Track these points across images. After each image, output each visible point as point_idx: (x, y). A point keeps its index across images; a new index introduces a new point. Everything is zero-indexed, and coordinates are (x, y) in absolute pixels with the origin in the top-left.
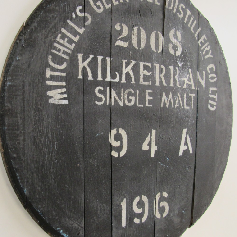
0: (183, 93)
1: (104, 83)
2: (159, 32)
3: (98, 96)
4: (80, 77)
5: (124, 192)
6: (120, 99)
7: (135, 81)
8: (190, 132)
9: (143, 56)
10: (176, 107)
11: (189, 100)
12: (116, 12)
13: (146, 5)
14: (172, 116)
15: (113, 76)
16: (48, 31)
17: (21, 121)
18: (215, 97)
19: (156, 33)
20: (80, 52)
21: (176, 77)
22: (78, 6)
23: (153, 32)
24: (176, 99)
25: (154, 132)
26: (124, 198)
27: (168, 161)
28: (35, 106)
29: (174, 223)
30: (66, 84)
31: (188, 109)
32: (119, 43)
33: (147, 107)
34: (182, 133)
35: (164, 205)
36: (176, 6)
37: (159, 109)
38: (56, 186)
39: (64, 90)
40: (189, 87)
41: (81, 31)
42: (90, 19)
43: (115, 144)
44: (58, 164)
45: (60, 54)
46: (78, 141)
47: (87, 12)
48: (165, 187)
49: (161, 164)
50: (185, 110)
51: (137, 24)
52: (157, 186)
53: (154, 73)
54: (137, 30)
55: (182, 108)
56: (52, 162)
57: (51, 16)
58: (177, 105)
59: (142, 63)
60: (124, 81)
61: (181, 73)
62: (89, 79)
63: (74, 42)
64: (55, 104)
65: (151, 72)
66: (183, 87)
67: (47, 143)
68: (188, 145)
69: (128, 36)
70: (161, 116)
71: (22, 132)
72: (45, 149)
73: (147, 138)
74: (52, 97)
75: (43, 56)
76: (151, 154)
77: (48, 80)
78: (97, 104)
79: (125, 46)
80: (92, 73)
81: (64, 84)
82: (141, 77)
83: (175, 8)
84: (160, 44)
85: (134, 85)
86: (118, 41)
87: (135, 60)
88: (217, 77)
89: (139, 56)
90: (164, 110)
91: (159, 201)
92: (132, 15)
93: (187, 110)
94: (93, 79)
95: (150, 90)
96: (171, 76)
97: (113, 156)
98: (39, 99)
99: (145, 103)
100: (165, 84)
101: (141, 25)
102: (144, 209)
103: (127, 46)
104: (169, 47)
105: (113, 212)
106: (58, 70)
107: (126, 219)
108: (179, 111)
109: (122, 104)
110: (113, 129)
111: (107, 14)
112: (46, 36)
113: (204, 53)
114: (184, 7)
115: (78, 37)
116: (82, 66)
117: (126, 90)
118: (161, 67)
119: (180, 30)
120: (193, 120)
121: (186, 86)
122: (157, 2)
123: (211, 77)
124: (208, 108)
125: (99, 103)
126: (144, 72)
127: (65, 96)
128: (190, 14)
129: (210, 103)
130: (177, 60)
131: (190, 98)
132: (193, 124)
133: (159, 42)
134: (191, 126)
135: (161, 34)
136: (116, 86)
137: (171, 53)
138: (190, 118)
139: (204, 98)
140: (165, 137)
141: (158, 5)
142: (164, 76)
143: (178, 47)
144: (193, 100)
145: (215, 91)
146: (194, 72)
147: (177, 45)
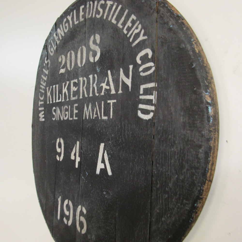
1: (55, 104)
3: (53, 114)
5: (60, 191)
6: (61, 115)
7: (68, 98)
8: (108, 148)
9: (72, 75)
11: (108, 108)
12: (59, 49)
13: (74, 29)
15: (59, 98)
18: (153, 97)
19: (81, 49)
20: (47, 87)
21: (94, 85)
22: (45, 57)
23: (79, 49)
24: (94, 109)
25: (78, 143)
26: (60, 196)
27: (87, 176)
30: (44, 108)
31: (106, 120)
32: (62, 71)
33: (75, 120)
34: (99, 148)
35: (83, 221)
36: (95, 10)
37: (82, 121)
39: (43, 112)
40: (108, 92)
41: (47, 73)
42: (50, 62)
43: (59, 150)
45: (42, 91)
47: (49, 59)
49: (83, 177)
50: (102, 121)
51: (69, 49)
52: (79, 198)
53: (79, 87)
54: (69, 54)
55: (100, 118)
58: (95, 116)
59: (72, 81)
60: (63, 100)
61: (99, 79)
62: (50, 103)
63: (45, 81)
64: (41, 121)
65: (77, 87)
66: (101, 94)
68: (106, 163)
69: (65, 63)
70: (83, 128)
73: (74, 148)
74: (40, 117)
75: (38, 94)
76: (76, 164)
77: (39, 107)
80: (51, 98)
82: (72, 93)
88: (155, 66)
90: (85, 122)
92: (66, 44)
94: (52, 103)
96: (91, 85)
97: (57, 160)
98: (37, 118)
99: (73, 117)
100: (86, 95)
101: (72, 49)
102: (70, 214)
103: (65, 72)
104: (90, 56)
105: (55, 203)
106: (42, 101)
107: (60, 214)
109: (62, 119)
110: (58, 138)
111: (55, 53)
113: (131, 40)
115: (46, 77)
116: (49, 95)
117: (64, 106)
118: (84, 79)
119: (98, 32)
120: (112, 133)
121: (104, 93)
122: (81, 19)
123: (143, 70)
124: (138, 116)
125: (54, 119)
126: (74, 89)
127: (43, 116)
128: (111, 5)
129: (141, 108)
130: (95, 67)
131: (109, 106)
132: (112, 138)
133: (83, 56)
134: (109, 140)
135: (85, 47)
136: (60, 105)
137: (91, 61)
138: (108, 131)
139: (130, 103)
140: (85, 150)
141: (82, 22)
142: (86, 88)
143: (97, 51)
144: (113, 107)
145: (151, 88)
146: (115, 72)
147: (96, 50)
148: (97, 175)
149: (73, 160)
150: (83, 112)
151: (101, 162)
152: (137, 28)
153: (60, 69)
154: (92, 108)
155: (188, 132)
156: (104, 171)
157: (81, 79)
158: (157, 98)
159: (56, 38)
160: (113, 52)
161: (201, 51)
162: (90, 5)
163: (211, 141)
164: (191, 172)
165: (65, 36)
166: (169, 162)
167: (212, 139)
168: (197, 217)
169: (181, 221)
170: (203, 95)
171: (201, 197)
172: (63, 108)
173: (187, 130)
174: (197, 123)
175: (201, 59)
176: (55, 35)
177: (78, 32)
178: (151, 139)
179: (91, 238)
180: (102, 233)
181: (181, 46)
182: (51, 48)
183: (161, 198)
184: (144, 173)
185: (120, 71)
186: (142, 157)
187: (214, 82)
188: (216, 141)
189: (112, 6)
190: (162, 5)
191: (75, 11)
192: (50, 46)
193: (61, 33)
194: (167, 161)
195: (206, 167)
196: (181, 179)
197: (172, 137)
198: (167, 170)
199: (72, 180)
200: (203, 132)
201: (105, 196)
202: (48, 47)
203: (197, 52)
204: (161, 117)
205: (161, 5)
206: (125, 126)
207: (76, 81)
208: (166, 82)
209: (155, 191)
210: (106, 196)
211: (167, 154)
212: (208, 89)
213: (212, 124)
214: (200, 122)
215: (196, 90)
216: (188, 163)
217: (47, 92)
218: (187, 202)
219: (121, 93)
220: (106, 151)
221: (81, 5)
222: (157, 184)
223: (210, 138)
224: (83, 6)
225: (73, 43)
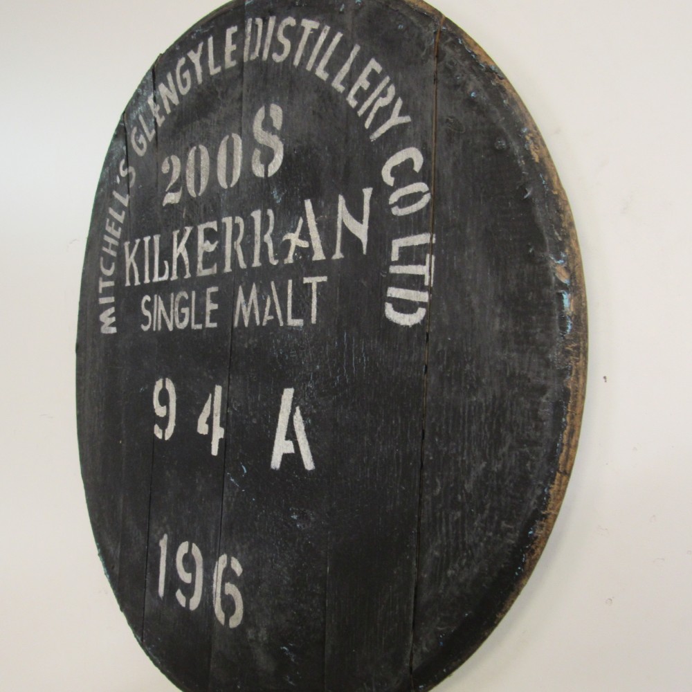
0: (284, 280)
1: (151, 288)
2: (234, 132)
3: (144, 314)
4: (128, 284)
6: (169, 317)
7: (190, 271)
8: (304, 399)
9: (202, 211)
10: (264, 324)
11: (305, 297)
12: (161, 140)
13: (208, 87)
14: (255, 350)
15: (161, 274)
18: (423, 270)
19: (227, 141)
20: (126, 240)
21: (267, 237)
22: (121, 161)
23: (222, 142)
24: (266, 301)
25: (218, 390)
26: (165, 532)
27: (245, 475)
30: (114, 299)
31: (299, 327)
32: (172, 198)
33: (208, 329)
34: (279, 401)
35: (233, 595)
36: (268, 40)
37: (230, 331)
39: (113, 310)
40: (304, 257)
41: (126, 202)
42: (134, 174)
43: (160, 411)
45: (109, 251)
47: (131, 165)
49: (232, 480)
50: (288, 331)
51: (193, 141)
52: (222, 534)
53: (222, 241)
54: (194, 155)
55: (282, 324)
58: (267, 317)
59: (201, 226)
60: (174, 277)
61: (280, 221)
62: (135, 284)
63: (120, 224)
64: (105, 334)
65: (216, 243)
68: (299, 440)
69: (180, 177)
70: (233, 349)
73: (206, 405)
74: (103, 323)
75: (97, 260)
76: (212, 447)
77: (101, 296)
78: (143, 331)
79: (177, 201)
80: (139, 272)
81: (112, 300)
82: (200, 259)
83: (266, 45)
84: (235, 163)
85: (189, 280)
86: (166, 196)
87: (191, 225)
88: (433, 190)
89: (197, 213)
90: (239, 335)
94: (139, 283)
95: (214, 286)
96: (256, 238)
97: (156, 437)
98: (95, 327)
99: (205, 321)
100: (243, 264)
101: (200, 139)
102: (195, 578)
103: (180, 200)
104: (253, 161)
105: (149, 554)
106: (108, 279)
107: (165, 582)
108: (272, 333)
109: (170, 328)
110: (157, 380)
111: (151, 151)
113: (367, 124)
114: (293, 22)
115: (124, 213)
116: (130, 264)
117: (177, 294)
119: (278, 98)
120: (317, 362)
121: (294, 257)
122: (230, 63)
123: (399, 200)
124: (385, 317)
125: (145, 328)
126: (205, 246)
127: (114, 319)
128: (313, 30)
129: (393, 296)
130: (269, 189)
131: (307, 291)
132: (315, 374)
133: (235, 160)
134: (307, 380)
135: (239, 137)
136: (164, 289)
137: (256, 175)
138: (303, 356)
139: (365, 283)
140: (239, 408)
141: (231, 69)
142: (242, 244)
143: (274, 148)
144: (318, 295)
145: (420, 246)
146: (326, 205)
147: (272, 145)
148: (274, 471)
149: (202, 435)
150: (234, 307)
151: (284, 438)
152: (383, 94)
153: (164, 194)
154: (259, 298)
155: (514, 355)
156: (292, 460)
157: (228, 221)
158: (435, 272)
159: (155, 109)
160: (319, 154)
161: (546, 159)
162: (255, 27)
163: (568, 377)
164: (521, 453)
165: (180, 105)
166: (466, 431)
167: (571, 371)
168: (533, 563)
169: (495, 574)
170: (551, 265)
171: (543, 513)
172: (175, 297)
173: (509, 351)
174: (535, 334)
175: (546, 178)
176: (150, 102)
177: (219, 97)
178: (419, 374)
179: (257, 637)
180: (287, 621)
181: (498, 144)
182: (138, 135)
183: (444, 520)
184: (401, 461)
185: (337, 202)
186: (397, 420)
187: (575, 235)
188: (581, 377)
189: (316, 34)
190: (450, 39)
191: (211, 40)
192: (135, 130)
193: (171, 97)
194: (461, 429)
195: (557, 440)
196: (496, 470)
197: (472, 369)
198: (460, 450)
199: (200, 489)
200: (550, 356)
201: (296, 525)
202: (128, 133)
203: (537, 160)
204: (446, 321)
205: (447, 39)
206: (349, 341)
207: (213, 225)
208: (459, 232)
209: (428, 503)
210: (298, 526)
211: (461, 409)
212: (563, 250)
213: (571, 335)
214: (542, 332)
215: (533, 252)
216: (512, 431)
217: (124, 255)
218: (509, 526)
219: (341, 259)
220: (298, 409)
221: (229, 26)
222: (434, 486)
223: (566, 369)
224: (234, 29)
225: (206, 125)
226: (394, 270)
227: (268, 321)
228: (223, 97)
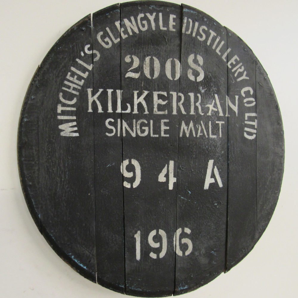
0: (207, 121)
1: (115, 115)
2: (176, 58)
3: (108, 127)
4: (90, 110)
5: (138, 224)
6: (133, 130)
7: (148, 111)
8: (218, 163)
9: (156, 86)
10: (198, 136)
11: (216, 128)
12: (125, 46)
13: (159, 33)
14: (194, 146)
15: (124, 108)
16: (58, 71)
17: (36, 152)
18: (255, 123)
19: (172, 61)
20: (89, 87)
21: (198, 104)
22: (86, 45)
23: (168, 60)
24: (199, 128)
26: (138, 230)
27: (190, 194)
28: (48, 139)
29: (200, 263)
30: (76, 118)
31: (214, 138)
32: (130, 75)
33: (163, 137)
34: (207, 165)
35: (186, 242)
37: (178, 139)
38: (68, 213)
39: (75, 123)
40: (216, 114)
41: (90, 68)
42: (99, 55)
43: (128, 175)
44: (70, 193)
45: (70, 91)
46: (89, 171)
47: (95, 49)
48: (188, 223)
49: (182, 198)
50: (210, 140)
51: (149, 54)
52: (178, 220)
53: (171, 101)
54: (149, 60)
55: (207, 137)
56: (64, 191)
57: (61, 57)
58: (199, 134)
59: (156, 92)
60: (136, 111)
61: (204, 99)
62: (99, 112)
63: (83, 78)
64: (66, 136)
65: (167, 101)
66: (208, 114)
67: (59, 172)
68: (217, 178)
69: (139, 67)
70: (180, 146)
71: (37, 162)
72: (58, 178)
73: (164, 169)
74: (64, 130)
75: (54, 94)
76: (169, 186)
77: (60, 114)
78: (107, 136)
79: (137, 77)
80: (102, 106)
81: (75, 118)
83: (194, 31)
84: (177, 71)
85: (147, 115)
86: (128, 73)
87: (148, 90)
88: (256, 101)
89: (153, 86)
90: (183, 140)
91: (180, 237)
92: (143, 46)
93: (213, 140)
94: (103, 112)
95: (166, 119)
96: (191, 104)
97: (125, 187)
98: (52, 132)
99: (161, 133)
100: (184, 112)
101: (154, 54)
102: (162, 244)
103: (139, 77)
104: (188, 73)
105: (126, 244)
106: (69, 106)
107: (141, 253)
108: (202, 140)
109: (134, 135)
110: (125, 160)
111: (116, 48)
112: (57, 75)
113: (236, 75)
114: (206, 29)
115: (87, 73)
116: (92, 100)
117: (138, 120)
118: (179, 95)
120: (222, 150)
121: (211, 113)
122: (172, 29)
123: (247, 101)
124: (244, 136)
125: (110, 135)
126: (159, 102)
127: (76, 129)
128: (214, 35)
129: (246, 130)
130: (198, 86)
131: (217, 126)
132: (222, 154)
134: (219, 157)
135: (179, 61)
137: (191, 79)
138: (217, 148)
139: (238, 126)
140: (185, 169)
141: (173, 32)
142: (183, 104)
143: (200, 72)
145: (254, 117)
146: (223, 98)
148: (206, 190)
149: (162, 182)
150: (179, 129)
151: (210, 177)
152: (240, 68)
153: (127, 72)
154: (195, 126)
156: (214, 186)
157: (174, 94)
159: (121, 30)
165: (140, 34)
176: (117, 24)
185: (226, 97)
191: (161, 14)
192: (101, 33)
193: (133, 28)
201: (216, 207)
206: (234, 144)
207: (164, 93)
219: (229, 117)
220: (216, 167)
221: (171, 14)
224: (174, 16)
225: (158, 50)
226: (246, 122)
227: (200, 136)
228: (168, 41)
